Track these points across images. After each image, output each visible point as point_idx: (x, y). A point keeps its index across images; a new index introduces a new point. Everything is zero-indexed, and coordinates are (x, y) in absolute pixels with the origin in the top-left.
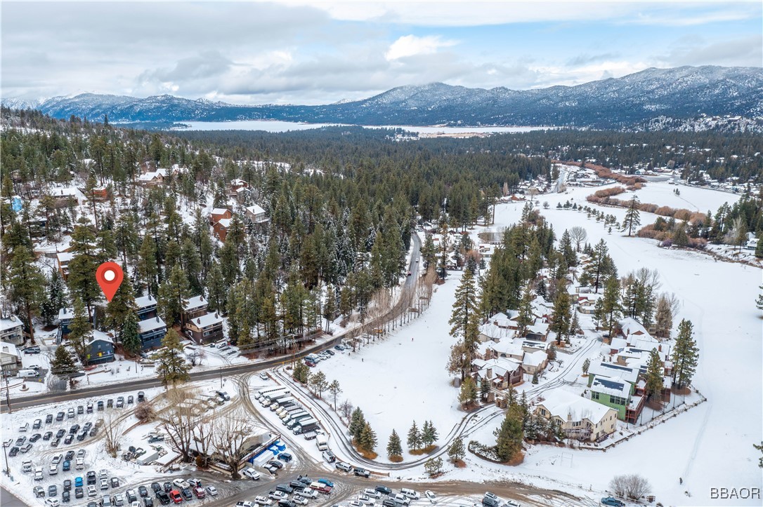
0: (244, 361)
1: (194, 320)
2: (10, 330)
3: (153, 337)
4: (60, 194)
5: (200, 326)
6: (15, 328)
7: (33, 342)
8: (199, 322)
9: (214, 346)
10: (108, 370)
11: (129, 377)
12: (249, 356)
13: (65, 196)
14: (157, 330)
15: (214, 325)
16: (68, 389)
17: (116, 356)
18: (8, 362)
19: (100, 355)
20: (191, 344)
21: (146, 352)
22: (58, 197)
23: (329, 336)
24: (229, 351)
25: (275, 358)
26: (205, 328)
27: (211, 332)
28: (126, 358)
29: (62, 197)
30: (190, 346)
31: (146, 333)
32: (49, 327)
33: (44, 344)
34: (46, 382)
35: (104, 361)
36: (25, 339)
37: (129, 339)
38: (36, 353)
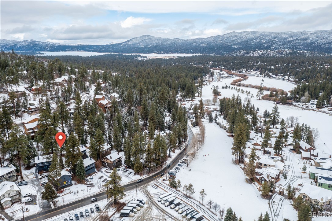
0: (137, 177)
1: (108, 157)
2: (9, 173)
3: (89, 169)
4: (16, 91)
5: (112, 160)
6: (11, 171)
7: (22, 178)
8: (111, 157)
9: (119, 170)
10: (71, 192)
11: (84, 195)
12: (141, 175)
13: (18, 92)
14: (91, 165)
15: (118, 159)
16: (53, 207)
17: (73, 182)
18: (14, 195)
19: (65, 183)
20: (107, 170)
21: (87, 177)
22: (15, 92)
23: (170, 158)
24: (128, 172)
25: (153, 174)
26: (114, 161)
27: (117, 163)
28: (78, 183)
29: (17, 92)
30: (107, 171)
31: (86, 167)
32: (28, 167)
33: (28, 178)
34: (37, 203)
35: (67, 186)
36: (17, 176)
37: (80, 172)
38: (25, 185)
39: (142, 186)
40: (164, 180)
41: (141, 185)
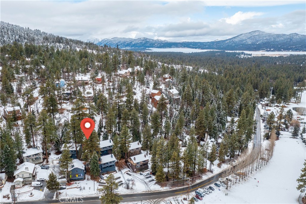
0: (157, 188)
1: (132, 158)
2: (36, 155)
3: (108, 167)
4: (81, 80)
5: (135, 162)
6: (38, 154)
7: (47, 162)
8: (135, 159)
9: (142, 174)
10: (79, 187)
11: (89, 194)
12: (162, 186)
13: (83, 80)
14: (111, 162)
15: (143, 162)
16: (54, 198)
17: (86, 176)
18: (27, 177)
19: (77, 176)
20: (129, 171)
21: (103, 175)
22: (80, 81)
23: (210, 173)
24: (150, 179)
25: (177, 188)
26: (138, 163)
27: (141, 166)
28: (91, 179)
30: (129, 172)
31: (105, 164)
32: (58, 153)
33: (53, 163)
34: (44, 191)
35: (79, 180)
36: (44, 159)
37: (93, 169)
38: (47, 169)
39: (154, 200)
40: (185, 199)
41: (155, 198)
